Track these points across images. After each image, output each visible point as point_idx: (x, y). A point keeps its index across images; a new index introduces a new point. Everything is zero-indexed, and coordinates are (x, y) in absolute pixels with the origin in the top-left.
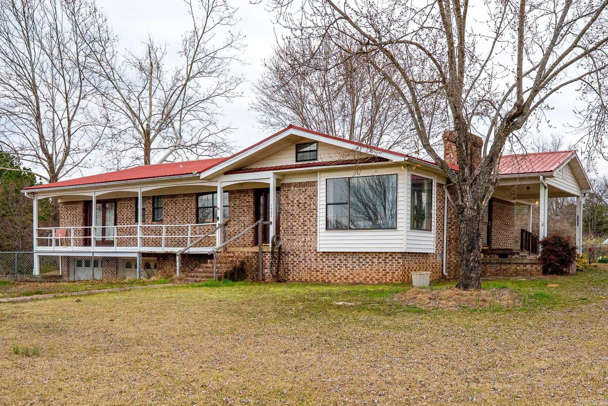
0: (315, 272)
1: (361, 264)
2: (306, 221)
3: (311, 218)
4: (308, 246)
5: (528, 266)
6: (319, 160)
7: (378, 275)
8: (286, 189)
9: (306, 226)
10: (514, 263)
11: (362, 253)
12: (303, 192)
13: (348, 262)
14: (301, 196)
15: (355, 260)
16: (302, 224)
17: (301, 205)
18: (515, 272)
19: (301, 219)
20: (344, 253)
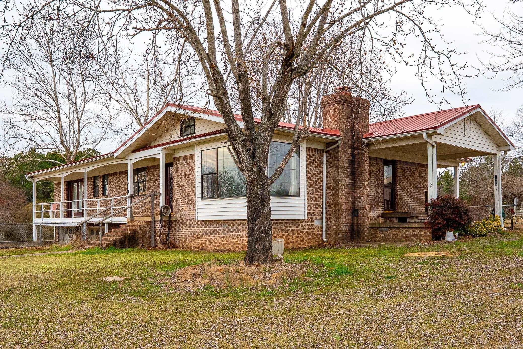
0: (197, 239)
1: (230, 232)
2: (190, 191)
4: (192, 215)
5: (417, 231)
6: (197, 134)
7: (242, 242)
8: (177, 162)
9: (190, 196)
10: (402, 228)
11: (230, 220)
12: (188, 164)
13: (220, 230)
14: (187, 168)
15: (225, 228)
16: (188, 194)
17: (187, 177)
19: (187, 189)
20: (217, 220)
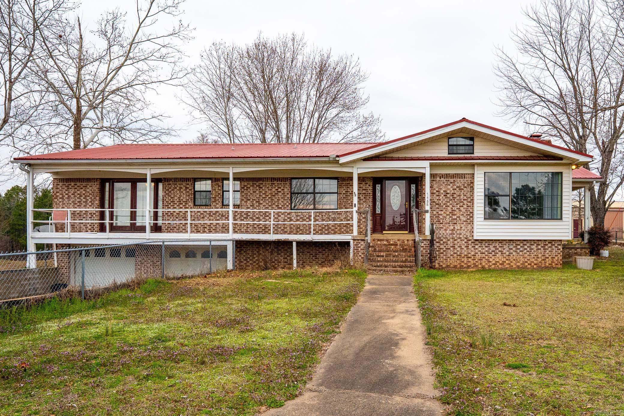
0: (466, 259)
1: (518, 251)
2: (455, 211)
3: (462, 208)
4: (458, 234)
5: (579, 250)
6: (476, 155)
7: (537, 260)
9: (455, 215)
11: (519, 240)
12: (451, 183)
13: (504, 249)
14: (449, 187)
15: (511, 247)
16: (450, 213)
17: (448, 195)
18: (568, 255)
19: (449, 208)
20: (499, 240)
